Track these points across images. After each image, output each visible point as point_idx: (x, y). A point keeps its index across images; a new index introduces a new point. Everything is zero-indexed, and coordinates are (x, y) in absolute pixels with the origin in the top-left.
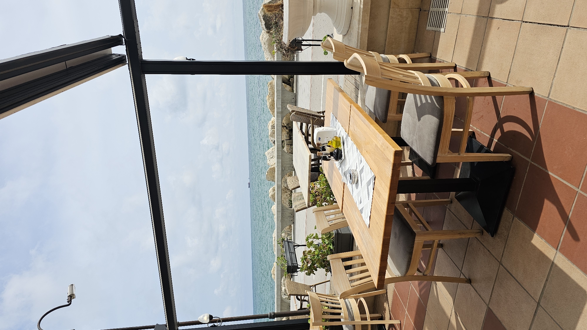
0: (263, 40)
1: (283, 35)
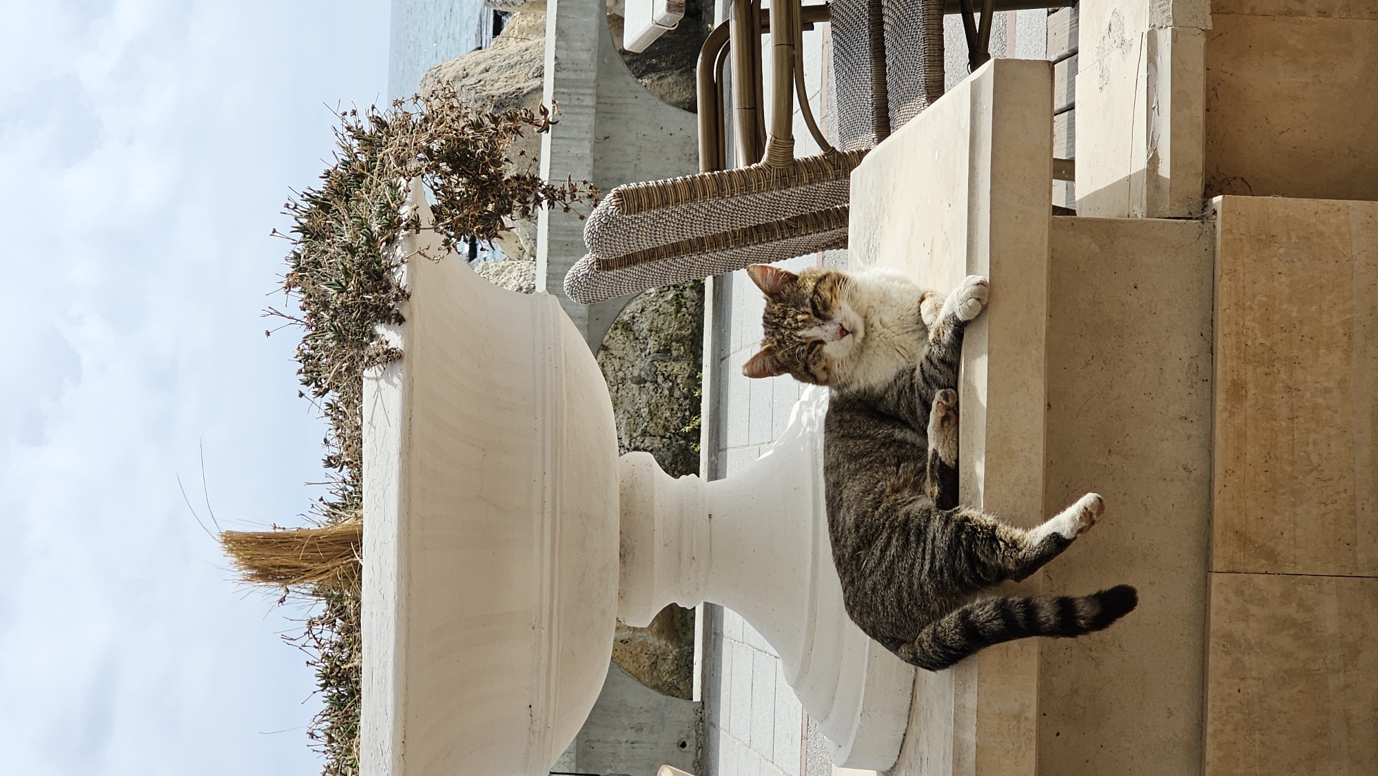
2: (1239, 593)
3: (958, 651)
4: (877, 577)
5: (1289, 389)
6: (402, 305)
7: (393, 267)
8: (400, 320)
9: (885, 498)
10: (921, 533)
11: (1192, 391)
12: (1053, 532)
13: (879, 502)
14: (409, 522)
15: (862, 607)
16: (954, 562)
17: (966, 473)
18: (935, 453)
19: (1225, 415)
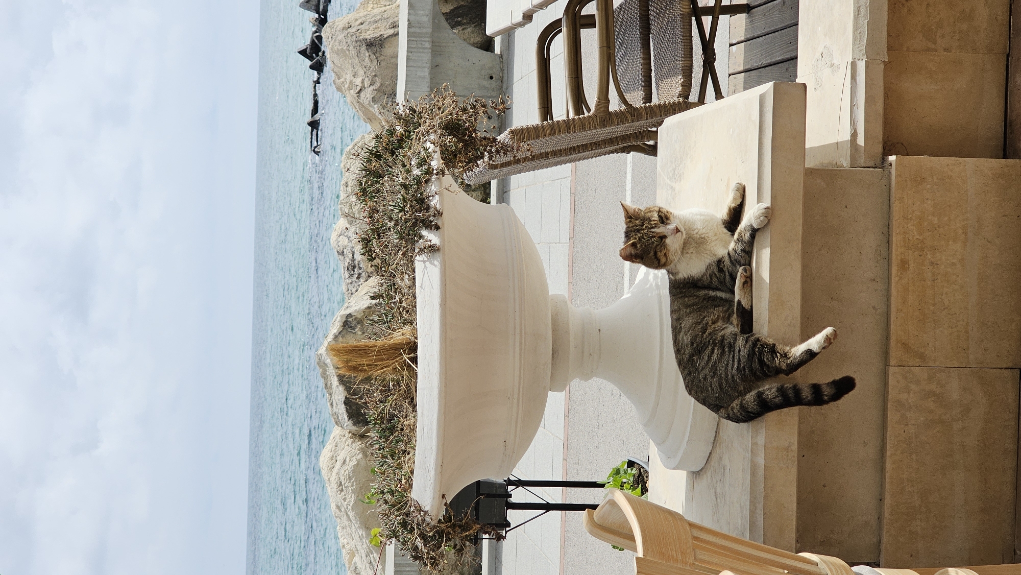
0: (335, 470)
1: (412, 472)
2: (905, 378)
3: (755, 414)
4: (706, 371)
5: (932, 263)
6: (437, 219)
7: (430, 196)
8: (437, 228)
9: (709, 327)
10: (732, 347)
11: (878, 265)
12: (808, 348)
13: (705, 329)
14: (446, 343)
15: (698, 388)
16: (752, 364)
17: (757, 314)
18: (739, 302)
19: (897, 279)
